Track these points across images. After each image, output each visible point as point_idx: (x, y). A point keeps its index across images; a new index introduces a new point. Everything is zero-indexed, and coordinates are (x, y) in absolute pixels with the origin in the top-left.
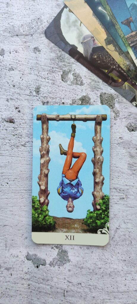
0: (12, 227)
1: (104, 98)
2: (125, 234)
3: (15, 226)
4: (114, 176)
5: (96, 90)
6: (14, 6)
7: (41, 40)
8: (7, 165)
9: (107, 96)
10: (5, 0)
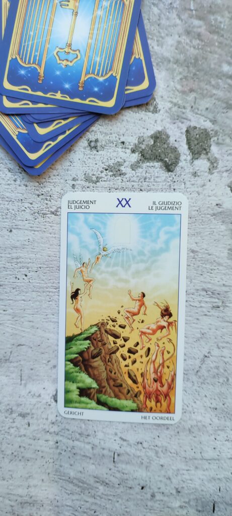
0: (31, 348)
1: (192, 135)
2: (218, 365)
3: (36, 346)
4: (204, 270)
5: (180, 121)
8: (26, 245)
9: (198, 132)
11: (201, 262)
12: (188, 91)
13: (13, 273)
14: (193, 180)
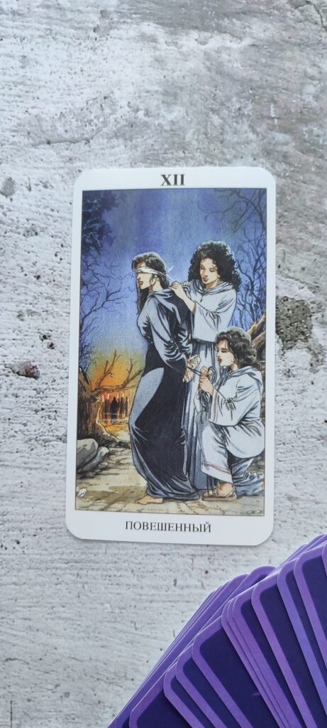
0: (28, 663)
1: (281, 310)
3: (35, 661)
6: (41, 65)
7: (112, 155)
8: (16, 492)
9: (292, 307)
10: (17, 50)
14: (285, 382)
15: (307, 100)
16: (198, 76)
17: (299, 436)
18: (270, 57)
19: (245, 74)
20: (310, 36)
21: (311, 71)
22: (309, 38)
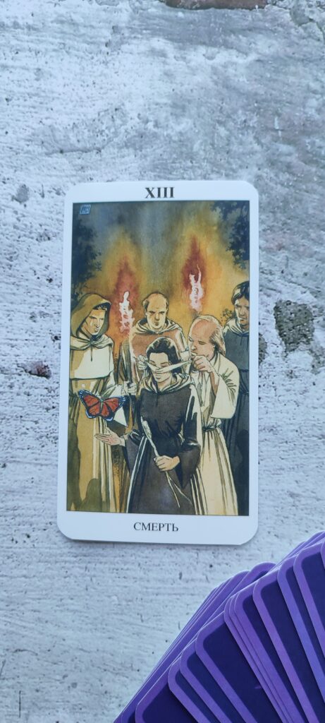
0: (37, 654)
1: (284, 314)
3: (45, 652)
5: (265, 294)
6: (55, 77)
7: (122, 164)
8: (28, 487)
9: (294, 310)
10: (32, 63)
11: (305, 511)
12: (275, 248)
13: (8, 533)
14: (288, 382)
15: (310, 113)
16: (205, 89)
17: (301, 435)
18: (274, 71)
19: (250, 88)
20: (313, 53)
21: (314, 85)
22: (311, 54)
